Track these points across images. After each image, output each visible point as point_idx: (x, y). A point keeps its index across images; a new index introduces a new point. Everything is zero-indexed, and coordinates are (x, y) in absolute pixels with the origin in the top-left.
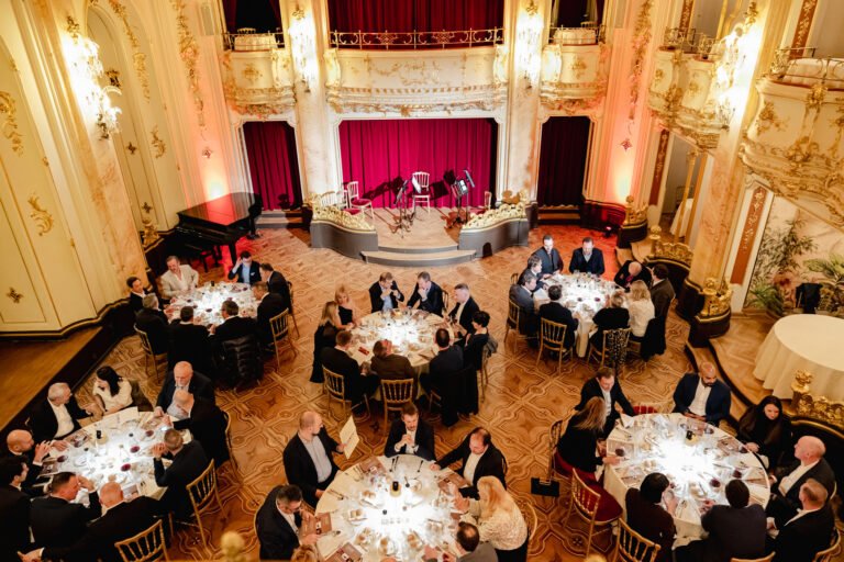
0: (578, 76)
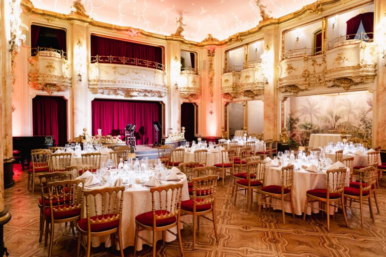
0: (194, 85)
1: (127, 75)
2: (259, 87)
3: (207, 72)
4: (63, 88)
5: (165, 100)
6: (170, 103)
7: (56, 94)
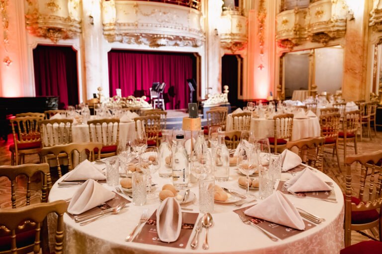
0: (240, 30)
1: (153, 15)
2: (338, 26)
3: (256, 13)
4: (70, 34)
5: (200, 51)
6: (207, 55)
7: (62, 42)
